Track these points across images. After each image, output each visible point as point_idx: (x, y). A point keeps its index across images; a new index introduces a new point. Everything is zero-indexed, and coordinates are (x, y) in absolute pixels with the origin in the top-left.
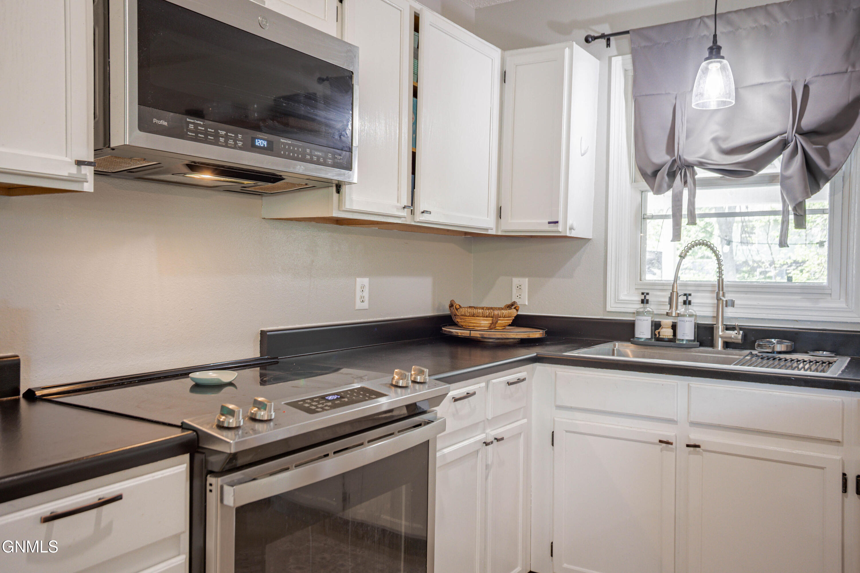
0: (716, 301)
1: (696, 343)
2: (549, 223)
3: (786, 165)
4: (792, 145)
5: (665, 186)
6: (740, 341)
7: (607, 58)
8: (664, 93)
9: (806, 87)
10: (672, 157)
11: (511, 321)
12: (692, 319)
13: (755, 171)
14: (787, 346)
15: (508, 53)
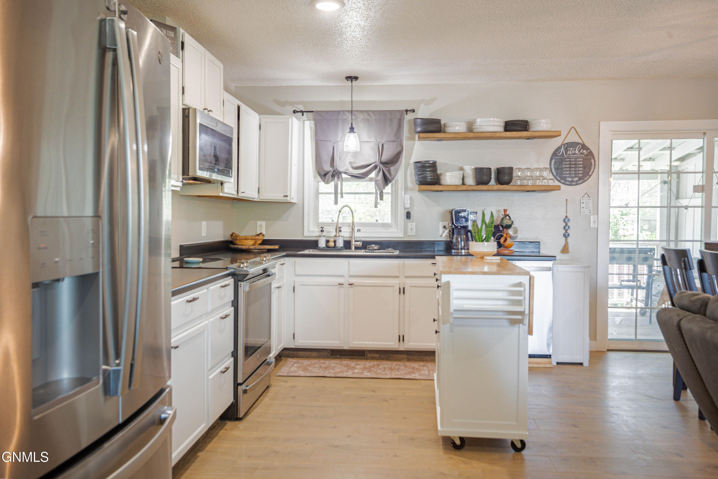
0: (351, 230)
1: (344, 248)
2: (284, 196)
3: (377, 175)
4: (378, 167)
5: (330, 180)
6: (361, 246)
7: (302, 121)
8: (329, 140)
9: (383, 145)
10: (333, 169)
11: (261, 242)
12: (342, 238)
13: (365, 177)
14: (378, 247)
15: (262, 116)
